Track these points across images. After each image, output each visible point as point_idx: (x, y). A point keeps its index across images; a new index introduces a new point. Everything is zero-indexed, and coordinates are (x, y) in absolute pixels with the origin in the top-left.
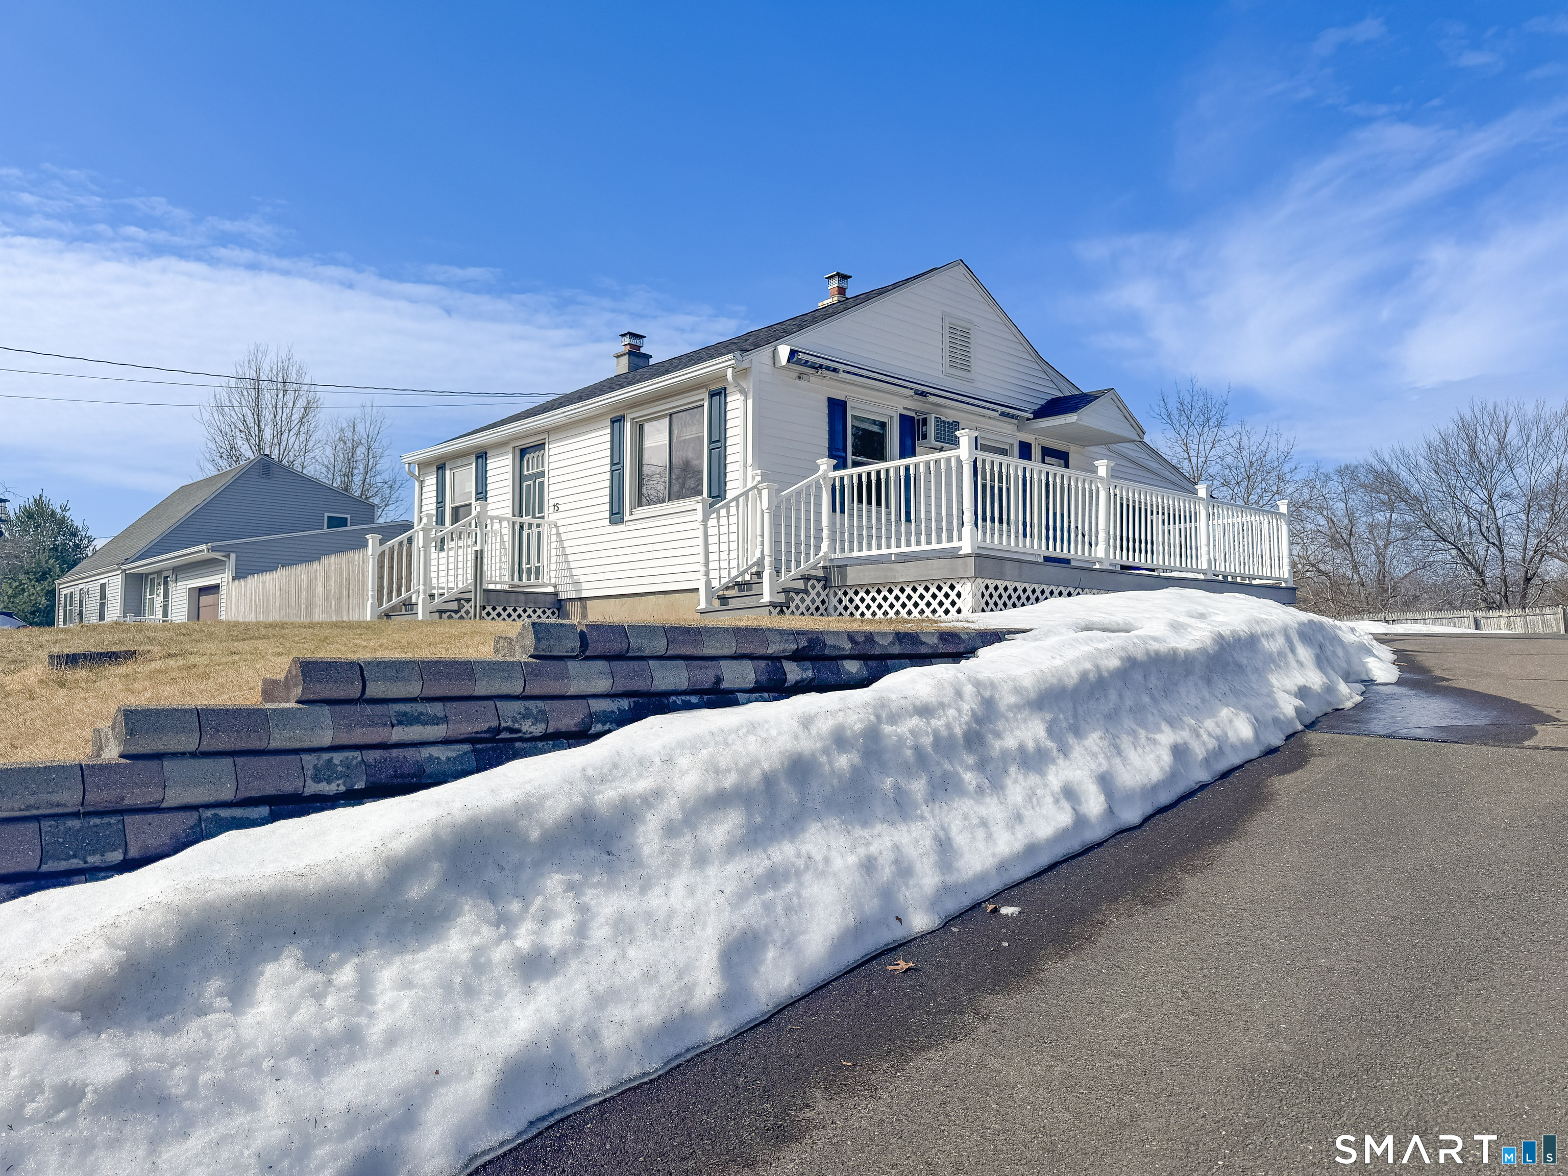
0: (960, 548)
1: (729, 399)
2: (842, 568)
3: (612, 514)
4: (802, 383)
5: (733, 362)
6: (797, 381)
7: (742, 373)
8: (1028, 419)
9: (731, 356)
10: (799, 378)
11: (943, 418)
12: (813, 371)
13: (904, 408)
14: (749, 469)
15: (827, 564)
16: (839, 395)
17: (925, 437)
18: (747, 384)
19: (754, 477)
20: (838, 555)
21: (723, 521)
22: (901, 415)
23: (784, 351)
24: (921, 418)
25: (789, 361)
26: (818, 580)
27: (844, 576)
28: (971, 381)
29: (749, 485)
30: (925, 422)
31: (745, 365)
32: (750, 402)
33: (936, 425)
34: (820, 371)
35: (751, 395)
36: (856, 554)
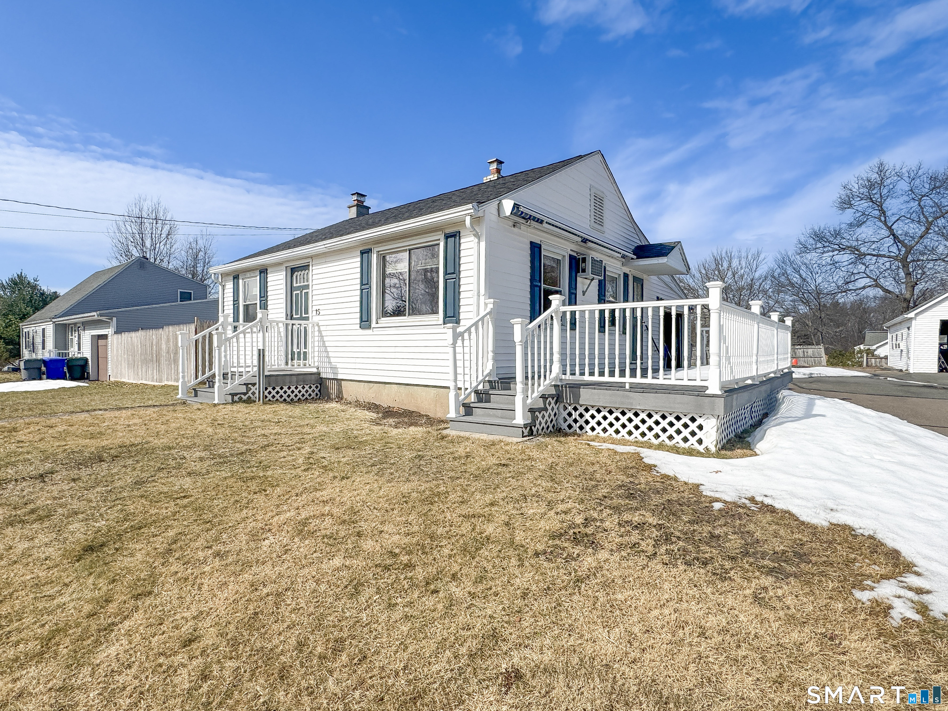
0: (707, 388)
1: (462, 241)
3: (361, 321)
4: (516, 230)
5: (472, 211)
6: (513, 228)
7: (477, 220)
8: (632, 259)
9: (470, 206)
10: (514, 226)
11: (595, 259)
12: (523, 221)
13: (571, 250)
14: (482, 298)
15: (559, 383)
16: (537, 240)
17: (584, 271)
18: (482, 230)
19: (486, 304)
20: (568, 377)
22: (570, 256)
23: (508, 205)
24: (581, 257)
25: (511, 213)
26: (552, 396)
27: (577, 397)
28: (603, 233)
29: (482, 313)
30: (584, 260)
31: (480, 214)
32: (483, 244)
33: (592, 263)
34: (529, 222)
35: (483, 238)
36: (587, 378)
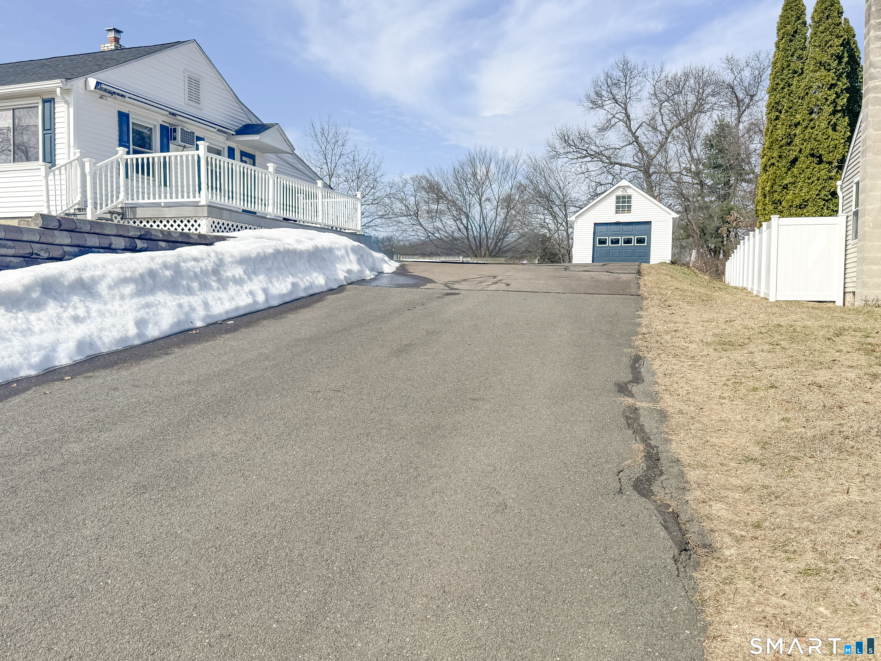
0: (200, 202)
1: (56, 106)
2: (133, 208)
4: (102, 101)
5: (61, 84)
6: (100, 99)
7: (66, 91)
8: (233, 135)
9: (59, 81)
10: (101, 98)
11: (185, 129)
12: (110, 95)
13: (163, 121)
14: (72, 149)
15: (123, 206)
16: (125, 110)
17: (175, 139)
18: (71, 99)
19: (75, 153)
20: (130, 201)
21: (57, 177)
22: (161, 125)
23: (92, 82)
24: (172, 128)
25: (95, 88)
26: (119, 214)
27: (135, 213)
28: (201, 109)
29: (72, 158)
30: (175, 130)
31: (68, 87)
32: (72, 110)
33: (181, 133)
34: (114, 96)
35: (72, 105)
36: (141, 201)
